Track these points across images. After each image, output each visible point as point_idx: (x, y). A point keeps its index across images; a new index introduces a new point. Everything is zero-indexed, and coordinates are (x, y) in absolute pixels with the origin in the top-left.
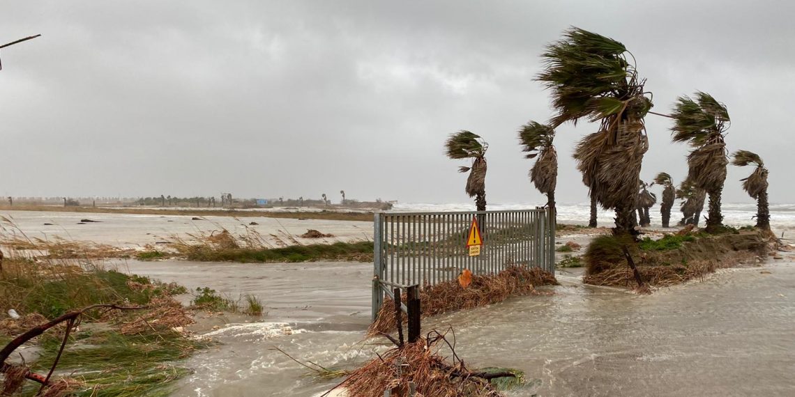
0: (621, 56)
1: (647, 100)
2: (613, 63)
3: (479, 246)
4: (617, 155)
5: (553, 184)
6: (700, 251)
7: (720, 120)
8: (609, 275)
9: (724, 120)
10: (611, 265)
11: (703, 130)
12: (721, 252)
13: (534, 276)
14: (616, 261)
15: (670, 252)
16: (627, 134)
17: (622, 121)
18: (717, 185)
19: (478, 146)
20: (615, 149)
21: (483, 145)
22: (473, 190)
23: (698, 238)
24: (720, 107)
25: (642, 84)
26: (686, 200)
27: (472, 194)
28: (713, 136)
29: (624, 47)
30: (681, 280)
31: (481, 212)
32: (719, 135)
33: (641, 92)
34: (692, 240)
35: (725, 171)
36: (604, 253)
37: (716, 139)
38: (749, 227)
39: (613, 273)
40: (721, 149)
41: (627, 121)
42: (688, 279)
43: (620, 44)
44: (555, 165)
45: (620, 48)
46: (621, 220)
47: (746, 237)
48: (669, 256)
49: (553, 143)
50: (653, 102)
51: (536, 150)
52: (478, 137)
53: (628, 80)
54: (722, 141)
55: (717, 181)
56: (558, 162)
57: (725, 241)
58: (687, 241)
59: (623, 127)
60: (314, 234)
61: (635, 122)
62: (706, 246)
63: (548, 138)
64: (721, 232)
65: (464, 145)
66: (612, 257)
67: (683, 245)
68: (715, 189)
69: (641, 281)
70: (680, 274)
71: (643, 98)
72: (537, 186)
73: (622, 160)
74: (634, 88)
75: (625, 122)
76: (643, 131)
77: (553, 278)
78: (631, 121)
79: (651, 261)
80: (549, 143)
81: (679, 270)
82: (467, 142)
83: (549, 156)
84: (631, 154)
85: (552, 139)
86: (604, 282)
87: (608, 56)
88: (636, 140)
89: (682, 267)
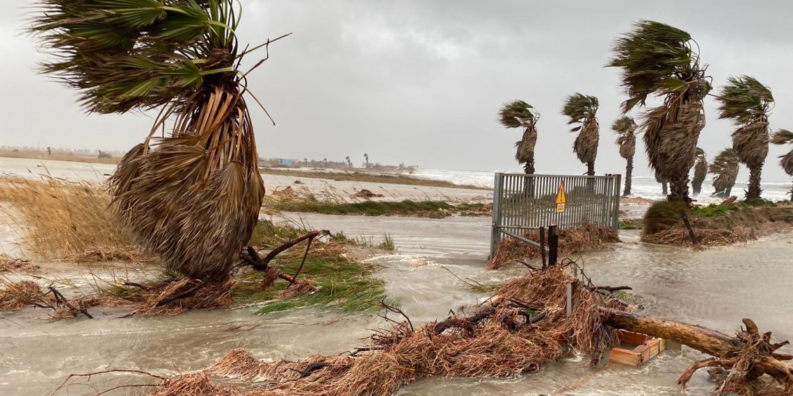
0: (687, 44)
1: (707, 83)
2: (678, 50)
3: (564, 205)
4: (678, 130)
5: (594, 154)
6: (742, 219)
7: (765, 100)
8: (665, 235)
9: (768, 101)
10: (668, 227)
11: (748, 110)
12: (760, 222)
13: (602, 233)
14: (671, 223)
15: (718, 218)
16: (687, 113)
17: (684, 101)
18: (759, 161)
19: (530, 116)
20: (676, 125)
21: (534, 115)
22: (523, 157)
23: (741, 208)
24: (764, 89)
25: (704, 69)
26: (718, 175)
27: (521, 161)
28: (758, 116)
29: (689, 35)
30: (727, 242)
31: (530, 175)
32: (763, 115)
33: (703, 76)
34: (736, 209)
35: (767, 148)
36: (660, 216)
37: (761, 118)
38: (786, 201)
39: (669, 233)
40: (765, 127)
41: (689, 101)
42: (733, 242)
43: (686, 34)
44: (597, 136)
45: (686, 36)
46: (676, 188)
47: (783, 210)
48: (716, 221)
49: (596, 115)
50: (713, 85)
51: (581, 122)
52: (531, 107)
53: (692, 64)
54: (766, 121)
55: (757, 157)
56: (600, 134)
57: (763, 213)
58: (731, 210)
59: (685, 107)
60: (368, 194)
61: (695, 102)
62: (748, 215)
63: (591, 110)
64: (760, 205)
65: (516, 114)
66: (666, 219)
67: (728, 213)
68: (756, 166)
69: (696, 240)
70: (726, 237)
71: (703, 81)
72: (579, 156)
73: (681, 135)
74: (695, 72)
75: (686, 102)
76: (701, 112)
77: (616, 235)
78: (692, 102)
79: (702, 225)
80: (592, 115)
81: (725, 234)
82: (521, 111)
83: (592, 127)
84: (690, 131)
85: (595, 111)
86: (661, 240)
87: (675, 43)
88: (695, 118)
89: (728, 231)
